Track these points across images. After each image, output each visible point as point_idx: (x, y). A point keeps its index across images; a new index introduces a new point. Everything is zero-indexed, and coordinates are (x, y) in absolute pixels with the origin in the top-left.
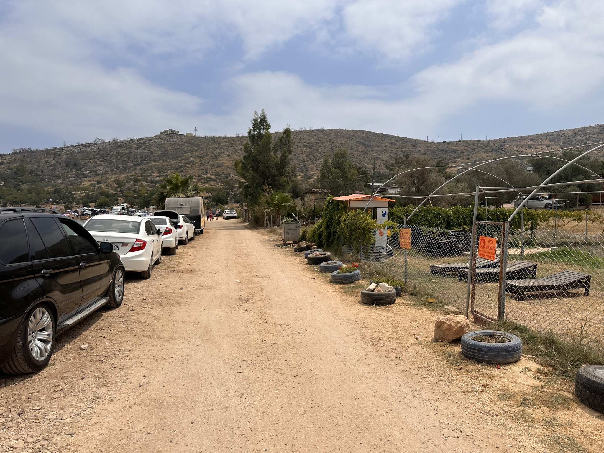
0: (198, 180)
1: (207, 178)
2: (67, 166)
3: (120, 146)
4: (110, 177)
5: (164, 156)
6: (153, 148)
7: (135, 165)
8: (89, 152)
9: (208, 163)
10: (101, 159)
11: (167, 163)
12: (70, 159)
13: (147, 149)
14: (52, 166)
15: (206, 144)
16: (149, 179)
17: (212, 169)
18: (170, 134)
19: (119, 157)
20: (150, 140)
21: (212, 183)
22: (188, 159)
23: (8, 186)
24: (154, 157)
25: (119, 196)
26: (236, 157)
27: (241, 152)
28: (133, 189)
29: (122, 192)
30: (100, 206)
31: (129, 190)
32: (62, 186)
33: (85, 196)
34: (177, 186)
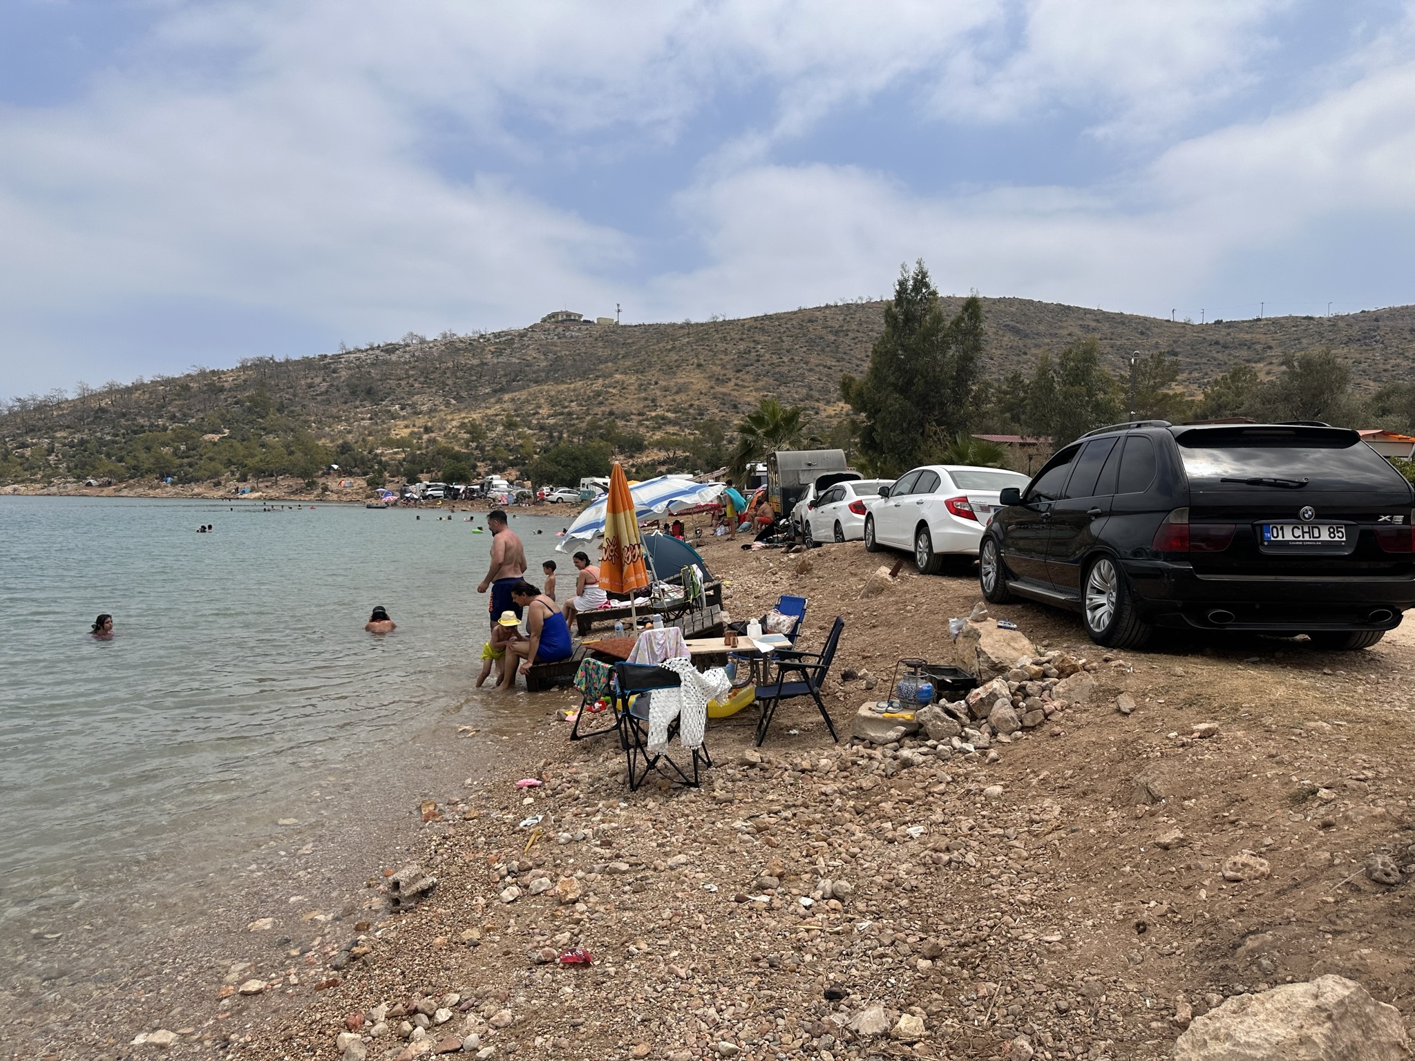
0: (640, 424)
1: (657, 417)
2: (353, 393)
3: (460, 349)
4: (449, 417)
5: (556, 371)
6: (530, 352)
7: (495, 391)
8: (396, 364)
9: (656, 383)
10: (422, 379)
11: (567, 386)
12: (359, 379)
13: (517, 355)
14: (321, 394)
15: (643, 342)
16: (535, 422)
17: (665, 397)
18: (562, 322)
19: (460, 374)
20: (522, 335)
21: (671, 429)
22: (611, 375)
23: (239, 437)
24: (534, 372)
25: (477, 459)
26: (717, 369)
27: (726, 358)
28: (504, 443)
29: (482, 449)
30: (449, 479)
31: (495, 446)
32: (350, 436)
33: (404, 459)
34: (777, 428)
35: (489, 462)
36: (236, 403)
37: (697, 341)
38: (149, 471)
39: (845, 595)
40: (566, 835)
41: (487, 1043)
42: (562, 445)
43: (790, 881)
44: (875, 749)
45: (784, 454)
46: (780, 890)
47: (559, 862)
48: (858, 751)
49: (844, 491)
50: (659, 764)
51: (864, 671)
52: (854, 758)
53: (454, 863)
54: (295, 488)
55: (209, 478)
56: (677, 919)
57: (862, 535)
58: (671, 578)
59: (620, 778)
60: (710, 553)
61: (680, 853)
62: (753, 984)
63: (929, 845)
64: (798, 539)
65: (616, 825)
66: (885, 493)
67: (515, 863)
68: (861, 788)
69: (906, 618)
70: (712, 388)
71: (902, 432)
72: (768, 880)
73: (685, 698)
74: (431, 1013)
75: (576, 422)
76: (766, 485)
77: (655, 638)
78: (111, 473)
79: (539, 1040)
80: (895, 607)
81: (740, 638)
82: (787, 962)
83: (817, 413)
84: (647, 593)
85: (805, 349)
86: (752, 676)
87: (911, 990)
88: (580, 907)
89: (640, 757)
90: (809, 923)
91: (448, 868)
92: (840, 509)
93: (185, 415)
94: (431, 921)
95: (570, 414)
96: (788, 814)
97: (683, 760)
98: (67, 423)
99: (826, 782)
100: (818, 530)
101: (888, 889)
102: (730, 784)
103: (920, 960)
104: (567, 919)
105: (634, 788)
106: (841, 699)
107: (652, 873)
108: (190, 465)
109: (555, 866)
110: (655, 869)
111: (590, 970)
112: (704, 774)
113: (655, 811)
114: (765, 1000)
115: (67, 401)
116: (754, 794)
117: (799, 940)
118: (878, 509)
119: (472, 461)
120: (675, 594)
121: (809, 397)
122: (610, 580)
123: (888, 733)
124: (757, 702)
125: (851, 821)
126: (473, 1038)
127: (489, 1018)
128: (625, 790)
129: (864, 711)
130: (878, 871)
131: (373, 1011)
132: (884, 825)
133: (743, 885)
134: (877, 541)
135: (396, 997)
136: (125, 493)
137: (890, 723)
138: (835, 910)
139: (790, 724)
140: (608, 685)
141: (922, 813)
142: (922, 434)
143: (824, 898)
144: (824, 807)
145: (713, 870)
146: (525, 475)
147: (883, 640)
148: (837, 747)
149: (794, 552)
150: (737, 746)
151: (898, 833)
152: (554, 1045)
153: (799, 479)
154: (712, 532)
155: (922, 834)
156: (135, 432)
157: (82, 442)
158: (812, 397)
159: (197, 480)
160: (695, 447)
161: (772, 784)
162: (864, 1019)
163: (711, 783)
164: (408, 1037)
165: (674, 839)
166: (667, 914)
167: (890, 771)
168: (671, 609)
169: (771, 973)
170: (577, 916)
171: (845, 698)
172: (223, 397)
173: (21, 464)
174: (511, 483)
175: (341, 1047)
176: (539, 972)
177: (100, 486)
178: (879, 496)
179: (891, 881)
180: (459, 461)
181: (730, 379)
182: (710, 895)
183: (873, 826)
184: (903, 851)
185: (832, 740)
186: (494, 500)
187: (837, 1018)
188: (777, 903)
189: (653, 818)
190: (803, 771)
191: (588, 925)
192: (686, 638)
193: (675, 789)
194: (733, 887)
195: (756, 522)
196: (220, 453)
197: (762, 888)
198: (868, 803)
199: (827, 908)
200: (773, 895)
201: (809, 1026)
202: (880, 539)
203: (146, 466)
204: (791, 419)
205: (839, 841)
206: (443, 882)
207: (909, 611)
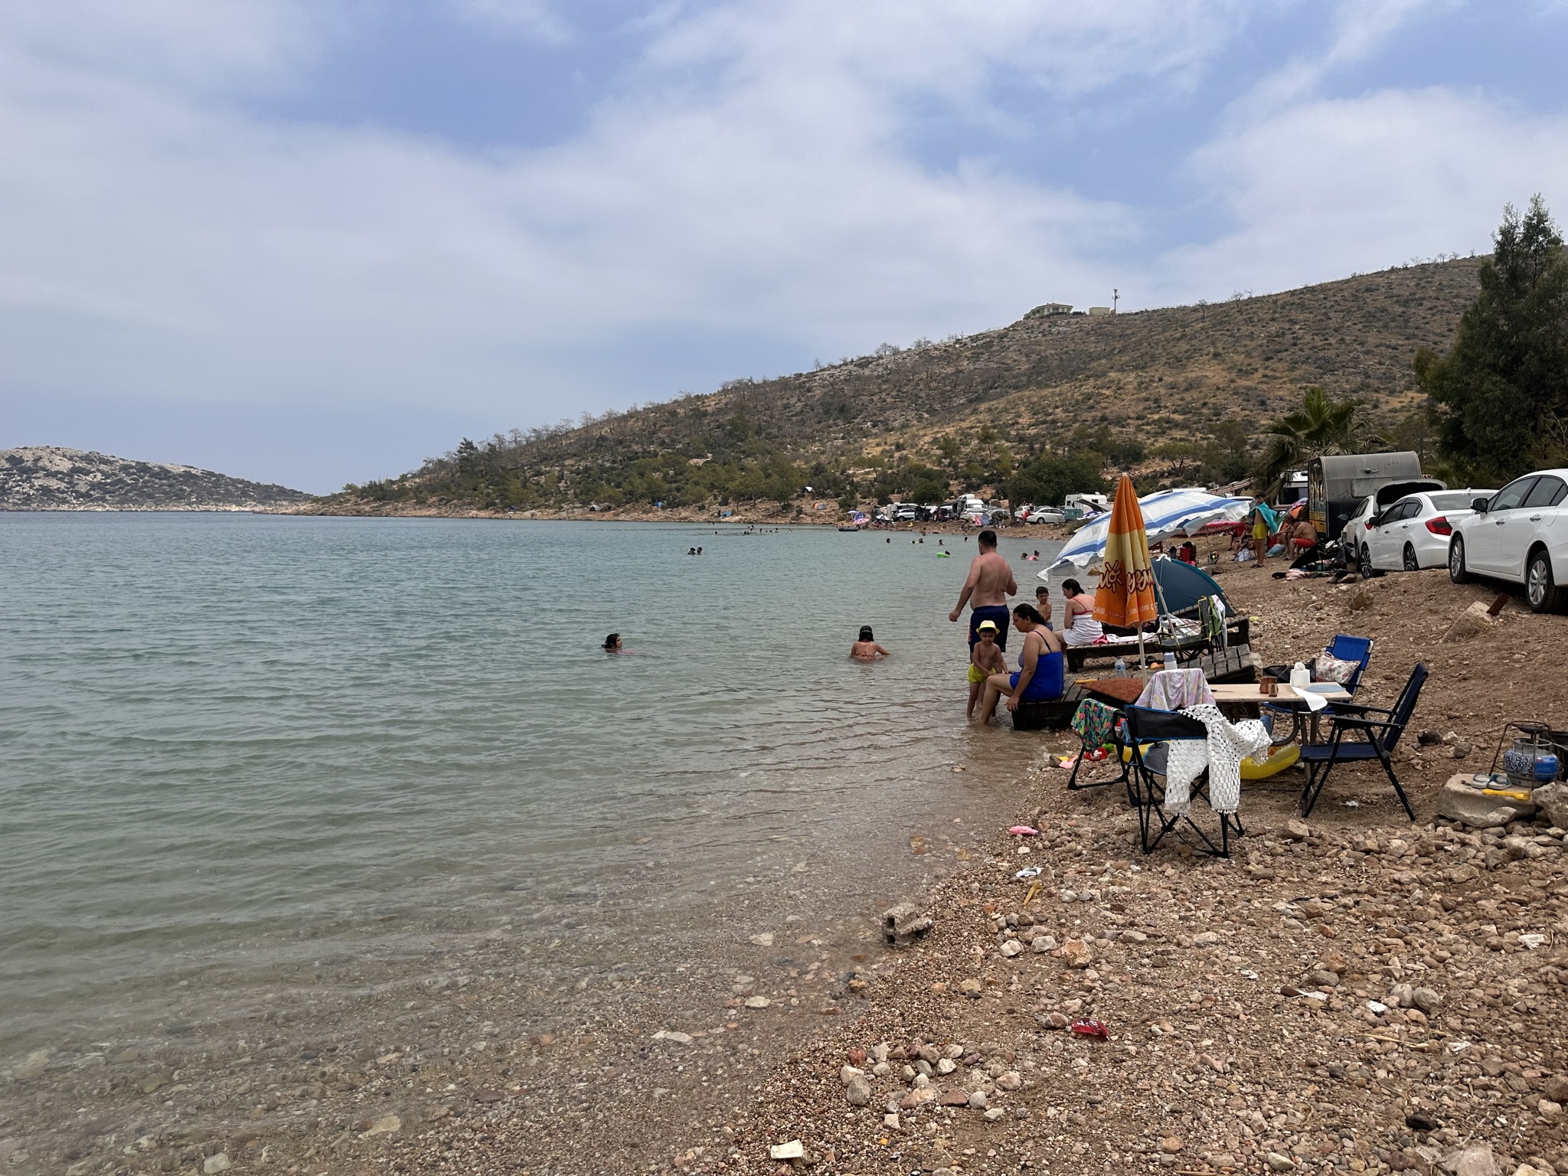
0: (1139, 429)
1: (1159, 420)
2: (827, 412)
3: (934, 358)
4: (921, 433)
5: (1039, 374)
6: (1010, 355)
7: (970, 401)
8: (869, 378)
9: (1161, 380)
10: (894, 393)
11: (1051, 390)
12: (832, 397)
13: (996, 359)
14: (796, 415)
15: (1145, 332)
16: (1013, 433)
17: (1171, 395)
18: (1048, 316)
19: (933, 385)
20: (1002, 336)
21: (1178, 434)
22: (1104, 374)
23: (721, 461)
24: (1014, 377)
25: (950, 477)
26: (1240, 359)
27: (1252, 344)
28: (979, 458)
29: (955, 466)
30: (921, 499)
31: (970, 461)
32: (823, 457)
33: (875, 480)
34: (1324, 427)
35: (962, 480)
36: (718, 427)
37: (1214, 325)
38: (642, 496)
39: (1420, 638)
40: (1069, 892)
41: (994, 1104)
42: (1044, 457)
43: (1353, 980)
44: (1470, 833)
45: (1333, 460)
46: (1340, 988)
47: (1063, 921)
48: (1445, 834)
49: (1419, 505)
50: (1177, 826)
51: (1451, 734)
52: (1440, 842)
53: (947, 906)
54: (772, 510)
55: (694, 502)
56: (1209, 1004)
57: (1446, 561)
58: (1182, 611)
59: (1130, 838)
60: (1230, 582)
61: (1208, 930)
62: (1309, 1093)
63: (1553, 960)
64: (1349, 566)
65: (1129, 889)
66: (1481, 506)
67: (1015, 916)
68: (1451, 880)
69: (1512, 669)
70: (1233, 381)
71: (1504, 427)
72: (1324, 975)
73: (1213, 753)
74: (934, 1061)
75: (1061, 431)
76: (1305, 499)
77: (1171, 680)
78: (610, 498)
79: (1052, 1112)
80: (1496, 655)
81: (1280, 686)
82: (1354, 1074)
83: (1376, 407)
84: (1152, 628)
85: (1360, 326)
86: (1295, 733)
87: (1531, 1136)
88: (1091, 973)
89: (1154, 817)
90: (1382, 1033)
91: (942, 911)
92: (1414, 528)
93: (673, 441)
94: (927, 964)
95: (1054, 422)
96: (1349, 900)
97: (1209, 823)
98: (574, 451)
99: (1399, 867)
100: (1380, 554)
101: (1491, 1006)
102: (1268, 859)
103: (1543, 1102)
104: (1077, 985)
105: (1147, 850)
106: (1418, 767)
107: (1175, 948)
108: (678, 490)
109: (1059, 925)
110: (1179, 944)
111: (1106, 1045)
112: (1235, 844)
113: (1175, 878)
114: (1325, 1114)
115: (573, 430)
116: (1302, 872)
117: (1368, 1051)
118: (1470, 529)
119: (945, 479)
120: (1190, 630)
121: (1364, 387)
122: (1107, 611)
123: (1491, 815)
124: (1302, 765)
125: (1436, 918)
126: (979, 1096)
127: (995, 1078)
128: (1137, 852)
129: (1454, 784)
130: (1477, 983)
131: (875, 1049)
132: (1485, 928)
133: (1291, 977)
134: (1468, 569)
135: (896, 1038)
136: (622, 517)
137: (1495, 803)
138: (1416, 1022)
139: (1346, 793)
140: (1113, 730)
141: (1541, 918)
142: (1534, 429)
143: (1401, 1006)
144: (1398, 898)
145: (1251, 953)
146: (1001, 494)
147: (1479, 697)
148: (1414, 827)
149: (1345, 582)
150: (1275, 815)
151: (1505, 940)
152: (1069, 1120)
153: (1353, 491)
154: (1233, 557)
155: (1541, 944)
156: (630, 459)
157: (587, 469)
158: (1368, 386)
159: (684, 504)
160: (1209, 455)
161: (1325, 863)
162: (1464, 1160)
163: (1244, 855)
164: (911, 1083)
165: (1199, 914)
166: (1196, 996)
167: (1492, 862)
168: (1184, 648)
169: (1333, 1085)
170: (1087, 983)
171: (1424, 767)
172: (706, 421)
173: (537, 491)
174: (986, 502)
175: (845, 1080)
176: (1048, 1038)
177: (601, 511)
178: (1472, 511)
179: (1496, 997)
180: (931, 480)
181: (1256, 370)
182: (1250, 983)
183: (1469, 927)
184: (1513, 963)
185: (1406, 818)
186: (967, 521)
187: (1424, 1152)
188: (1336, 1003)
189: (1173, 887)
190: (1368, 852)
191: (1101, 995)
192: (1211, 681)
193: (1199, 857)
194: (1277, 977)
195: (1291, 544)
196: (704, 477)
197: (1316, 983)
198: (1460, 899)
199: (1406, 1018)
200: (1331, 993)
201: (1387, 1155)
202: (1473, 566)
203: (640, 491)
204: (1342, 416)
205: (1420, 941)
206: (938, 925)
207: (1518, 661)
